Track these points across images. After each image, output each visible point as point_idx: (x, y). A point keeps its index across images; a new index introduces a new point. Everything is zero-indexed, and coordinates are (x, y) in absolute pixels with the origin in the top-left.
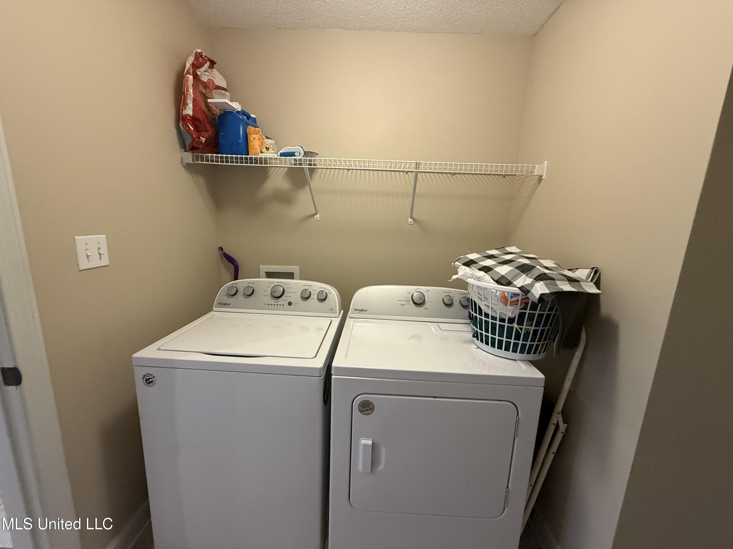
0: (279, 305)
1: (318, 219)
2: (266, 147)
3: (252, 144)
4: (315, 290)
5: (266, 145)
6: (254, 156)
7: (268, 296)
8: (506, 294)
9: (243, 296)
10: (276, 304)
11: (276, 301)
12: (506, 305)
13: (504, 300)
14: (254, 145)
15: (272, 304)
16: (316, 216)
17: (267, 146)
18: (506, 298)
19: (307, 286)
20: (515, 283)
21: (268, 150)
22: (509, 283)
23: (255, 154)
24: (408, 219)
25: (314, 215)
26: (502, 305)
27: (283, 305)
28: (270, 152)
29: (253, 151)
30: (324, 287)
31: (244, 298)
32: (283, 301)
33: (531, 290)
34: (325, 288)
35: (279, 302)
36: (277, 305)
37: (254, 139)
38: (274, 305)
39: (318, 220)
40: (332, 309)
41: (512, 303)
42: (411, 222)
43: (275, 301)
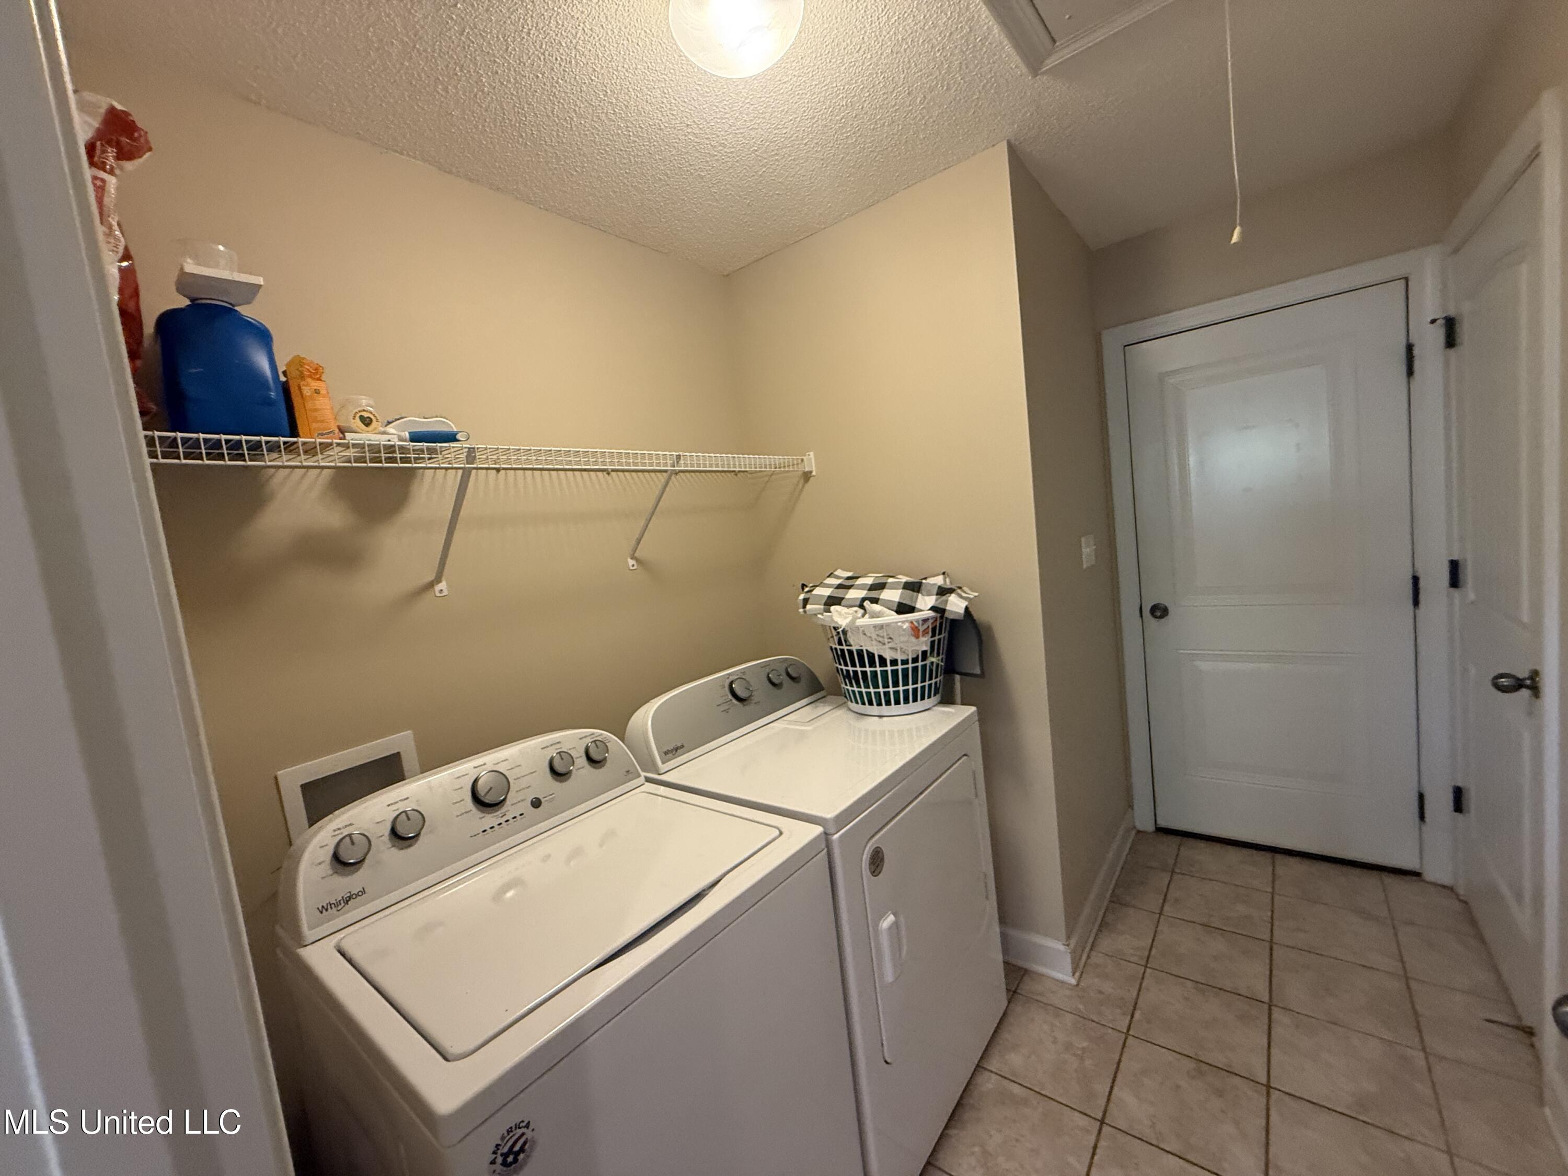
0: (511, 821)
1: (445, 593)
2: (362, 418)
3: (309, 405)
4: (574, 748)
5: (360, 411)
6: (318, 440)
7: (471, 810)
8: (916, 624)
9: (393, 846)
10: (502, 820)
11: (499, 813)
12: (917, 637)
13: (915, 631)
14: (316, 410)
15: (492, 828)
16: (438, 588)
17: (366, 415)
18: (916, 627)
19: (552, 745)
20: (918, 606)
21: (367, 425)
22: (912, 609)
23: (322, 434)
24: (627, 561)
25: (431, 585)
26: (913, 639)
27: (521, 815)
28: (375, 429)
29: (314, 425)
30: (588, 734)
31: (402, 849)
32: (516, 804)
33: (946, 606)
34: (590, 735)
35: (508, 811)
36: (507, 821)
37: (317, 392)
38: (500, 824)
39: (444, 596)
40: (628, 772)
41: (925, 632)
42: (633, 566)
43: (495, 814)
